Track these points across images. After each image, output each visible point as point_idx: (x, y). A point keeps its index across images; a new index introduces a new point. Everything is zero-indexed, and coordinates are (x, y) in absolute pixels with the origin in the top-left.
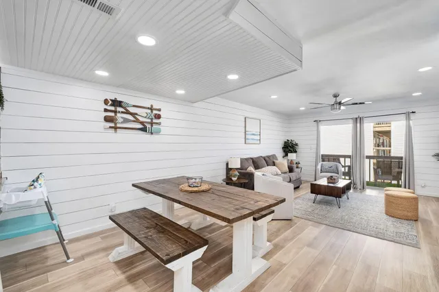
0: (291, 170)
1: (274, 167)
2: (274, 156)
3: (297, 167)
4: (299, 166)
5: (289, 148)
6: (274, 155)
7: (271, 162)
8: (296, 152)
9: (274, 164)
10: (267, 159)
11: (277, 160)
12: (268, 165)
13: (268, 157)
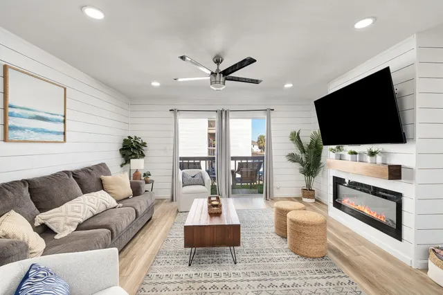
0: (137, 191)
1: (101, 193)
2: (102, 168)
3: (147, 182)
4: (150, 178)
5: (131, 149)
6: (103, 165)
7: (92, 182)
8: (143, 155)
9: (101, 186)
10: (82, 175)
11: (108, 173)
12: (84, 192)
13: (87, 170)
